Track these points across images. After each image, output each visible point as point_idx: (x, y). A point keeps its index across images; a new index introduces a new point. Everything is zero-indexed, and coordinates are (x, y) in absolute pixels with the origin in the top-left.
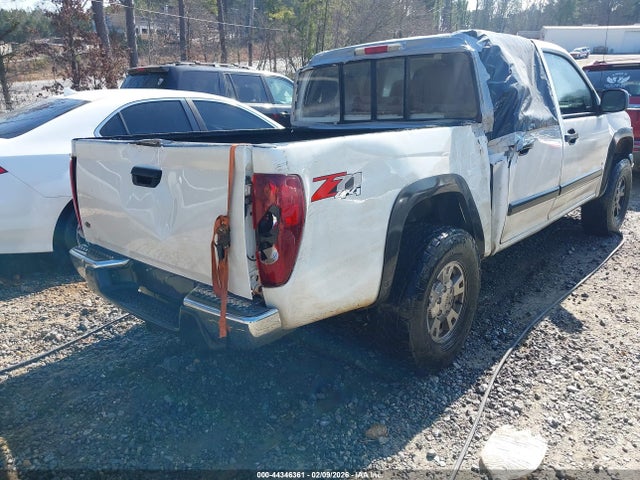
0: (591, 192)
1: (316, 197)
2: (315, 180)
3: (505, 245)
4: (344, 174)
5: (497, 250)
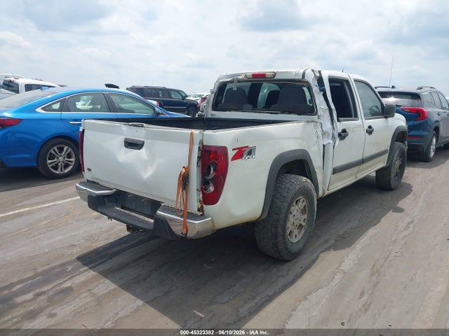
0: (381, 163)
1: (234, 158)
2: (234, 149)
3: (331, 191)
4: (247, 147)
5: (326, 194)
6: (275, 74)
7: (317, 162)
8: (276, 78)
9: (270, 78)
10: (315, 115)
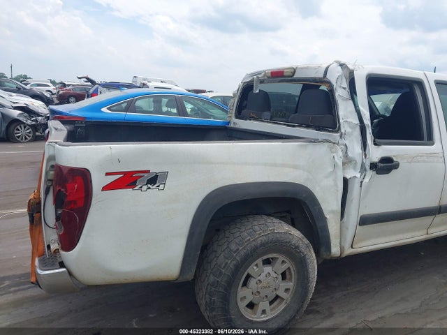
2: (109, 174)
4: (146, 172)
6: (294, 71)
7: (329, 204)
8: (296, 76)
9: (289, 76)
10: (337, 132)
